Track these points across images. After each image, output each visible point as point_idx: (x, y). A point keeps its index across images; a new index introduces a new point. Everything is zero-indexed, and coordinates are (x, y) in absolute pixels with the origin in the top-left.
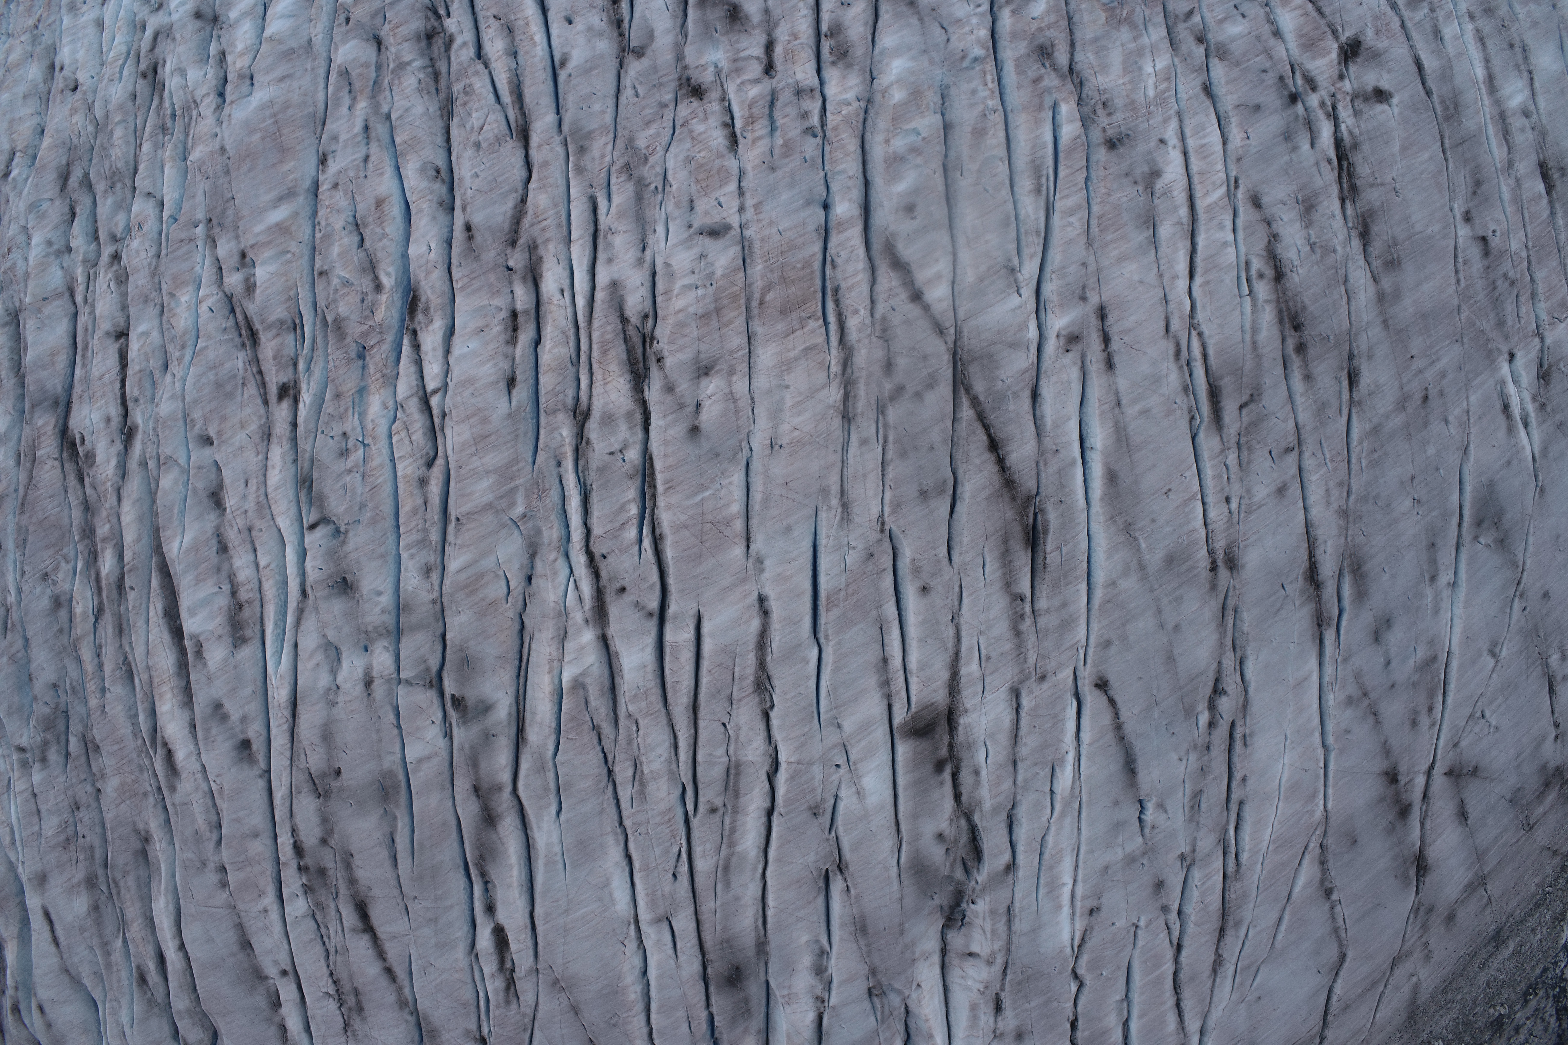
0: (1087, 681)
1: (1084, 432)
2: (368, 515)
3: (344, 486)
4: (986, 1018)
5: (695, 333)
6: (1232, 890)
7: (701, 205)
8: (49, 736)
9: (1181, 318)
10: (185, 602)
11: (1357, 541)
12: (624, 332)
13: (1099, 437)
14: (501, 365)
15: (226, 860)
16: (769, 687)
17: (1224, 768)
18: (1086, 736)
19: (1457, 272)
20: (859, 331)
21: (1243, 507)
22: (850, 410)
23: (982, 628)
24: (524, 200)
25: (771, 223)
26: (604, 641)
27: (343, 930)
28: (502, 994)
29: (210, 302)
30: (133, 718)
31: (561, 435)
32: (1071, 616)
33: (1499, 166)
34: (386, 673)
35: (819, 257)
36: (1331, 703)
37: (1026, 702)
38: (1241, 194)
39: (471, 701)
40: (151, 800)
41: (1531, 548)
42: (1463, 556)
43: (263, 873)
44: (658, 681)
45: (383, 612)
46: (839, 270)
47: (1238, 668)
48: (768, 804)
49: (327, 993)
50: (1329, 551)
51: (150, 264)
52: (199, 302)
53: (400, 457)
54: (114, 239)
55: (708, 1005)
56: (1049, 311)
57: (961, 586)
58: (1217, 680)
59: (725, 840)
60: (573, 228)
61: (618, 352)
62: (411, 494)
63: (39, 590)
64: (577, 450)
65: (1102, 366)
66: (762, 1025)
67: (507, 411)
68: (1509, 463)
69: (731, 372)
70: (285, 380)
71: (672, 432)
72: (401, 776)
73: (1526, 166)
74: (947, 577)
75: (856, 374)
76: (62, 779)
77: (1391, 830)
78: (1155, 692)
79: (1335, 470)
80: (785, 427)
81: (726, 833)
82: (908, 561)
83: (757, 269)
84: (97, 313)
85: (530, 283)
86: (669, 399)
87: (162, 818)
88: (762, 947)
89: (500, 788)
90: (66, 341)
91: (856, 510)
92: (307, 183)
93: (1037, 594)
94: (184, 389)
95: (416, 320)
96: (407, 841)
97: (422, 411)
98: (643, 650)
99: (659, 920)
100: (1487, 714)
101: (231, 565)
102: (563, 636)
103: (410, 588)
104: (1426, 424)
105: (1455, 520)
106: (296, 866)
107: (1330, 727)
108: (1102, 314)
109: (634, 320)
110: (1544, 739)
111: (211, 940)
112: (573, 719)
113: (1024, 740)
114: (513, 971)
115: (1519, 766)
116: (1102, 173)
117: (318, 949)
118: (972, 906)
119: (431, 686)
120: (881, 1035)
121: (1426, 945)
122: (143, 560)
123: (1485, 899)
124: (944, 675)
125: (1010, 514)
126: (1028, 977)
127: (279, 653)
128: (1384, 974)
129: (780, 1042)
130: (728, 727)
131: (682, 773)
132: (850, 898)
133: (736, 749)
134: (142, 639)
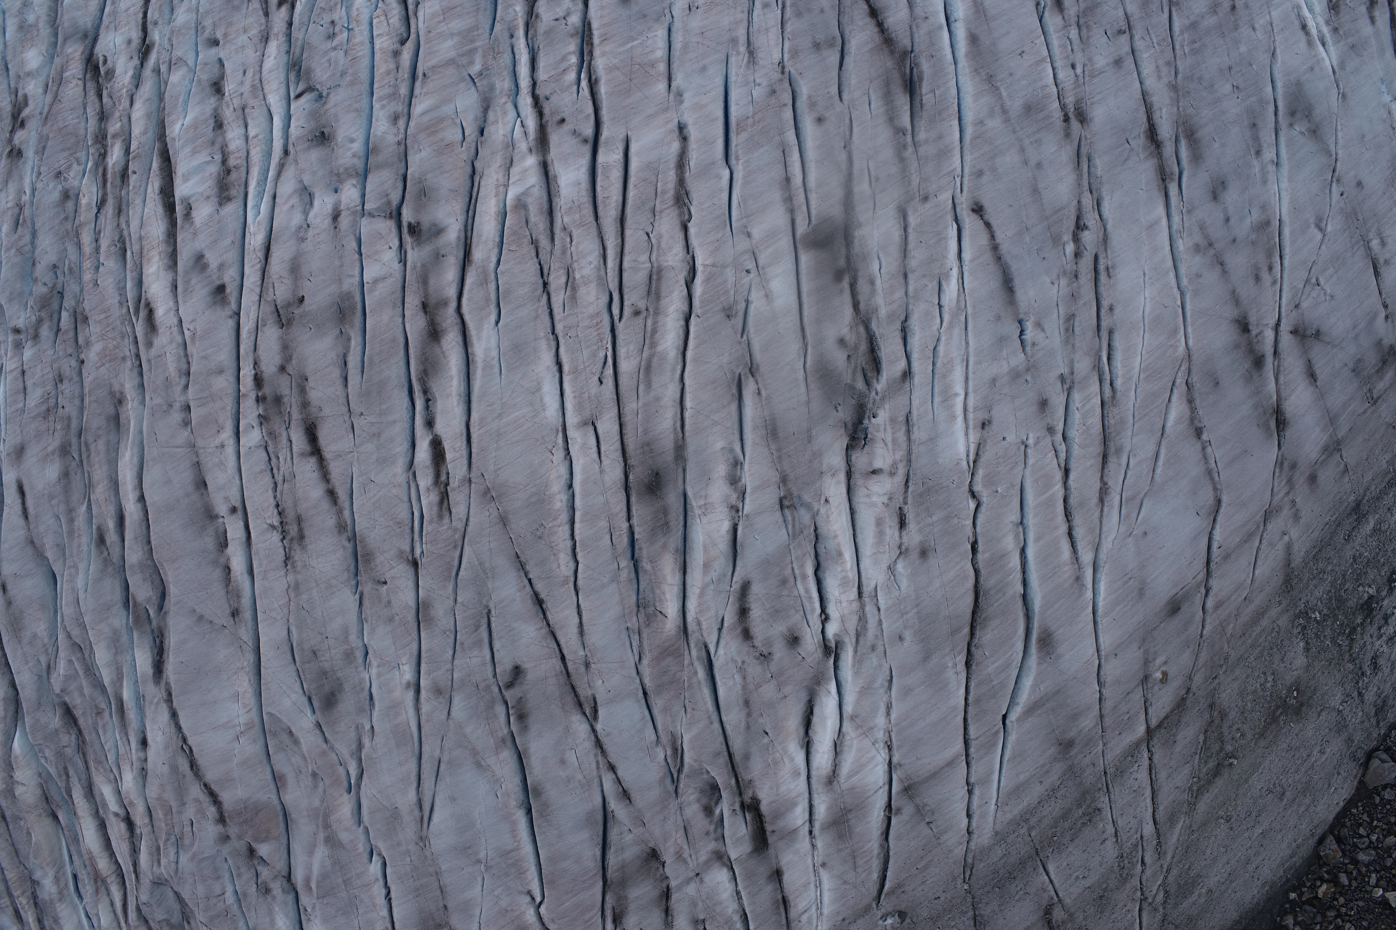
0: (964, 206)
1: (949, 12)
2: (348, 78)
3: (329, 61)
4: (891, 532)
6: (1110, 415)
8: (43, 314)
10: (182, 166)
11: (1188, 112)
13: (960, 11)
15: (191, 398)
16: (687, 201)
17: (1092, 295)
18: (966, 256)
21: (1086, 73)
23: (871, 153)
26: (545, 167)
27: (292, 458)
28: (435, 509)
30: (122, 290)
31: (515, 11)
32: (946, 148)
34: (353, 205)
36: (1181, 248)
37: (913, 220)
39: (425, 225)
40: (129, 364)
41: (1341, 142)
42: (1282, 138)
43: (223, 408)
44: (590, 197)
45: (354, 156)
47: (1096, 207)
48: (686, 308)
49: (272, 525)
50: (1164, 117)
53: (378, 35)
55: (629, 518)
57: (851, 121)
58: (1078, 218)
59: (647, 342)
62: (386, 61)
63: (51, 186)
64: (527, 25)
66: (680, 545)
68: (1312, 68)
72: (358, 298)
74: (839, 110)
76: (50, 352)
77: (1248, 379)
78: (1025, 219)
79: (1162, 51)
81: (648, 335)
82: (805, 97)
87: (137, 380)
88: (680, 449)
89: (445, 303)
91: (760, 55)
93: (917, 129)
96: (359, 358)
97: (399, 3)
98: (578, 169)
99: (585, 424)
100: (1322, 281)
101: (224, 138)
102: (509, 164)
103: (379, 133)
104: (1236, 27)
105: (1271, 108)
106: (254, 397)
107: (1183, 270)
110: (1375, 316)
111: (169, 482)
112: (514, 233)
113: (913, 253)
114: (447, 484)
115: (1356, 337)
117: (267, 479)
118: (873, 420)
119: (391, 217)
120: (792, 551)
121: (1293, 502)
122: (147, 147)
123: (1342, 466)
124: (839, 193)
125: (890, 64)
126: (929, 489)
127: (257, 207)
128: (1258, 527)
129: (697, 558)
130: (651, 236)
131: (610, 279)
132: (761, 401)
133: (658, 255)
134: (139, 214)
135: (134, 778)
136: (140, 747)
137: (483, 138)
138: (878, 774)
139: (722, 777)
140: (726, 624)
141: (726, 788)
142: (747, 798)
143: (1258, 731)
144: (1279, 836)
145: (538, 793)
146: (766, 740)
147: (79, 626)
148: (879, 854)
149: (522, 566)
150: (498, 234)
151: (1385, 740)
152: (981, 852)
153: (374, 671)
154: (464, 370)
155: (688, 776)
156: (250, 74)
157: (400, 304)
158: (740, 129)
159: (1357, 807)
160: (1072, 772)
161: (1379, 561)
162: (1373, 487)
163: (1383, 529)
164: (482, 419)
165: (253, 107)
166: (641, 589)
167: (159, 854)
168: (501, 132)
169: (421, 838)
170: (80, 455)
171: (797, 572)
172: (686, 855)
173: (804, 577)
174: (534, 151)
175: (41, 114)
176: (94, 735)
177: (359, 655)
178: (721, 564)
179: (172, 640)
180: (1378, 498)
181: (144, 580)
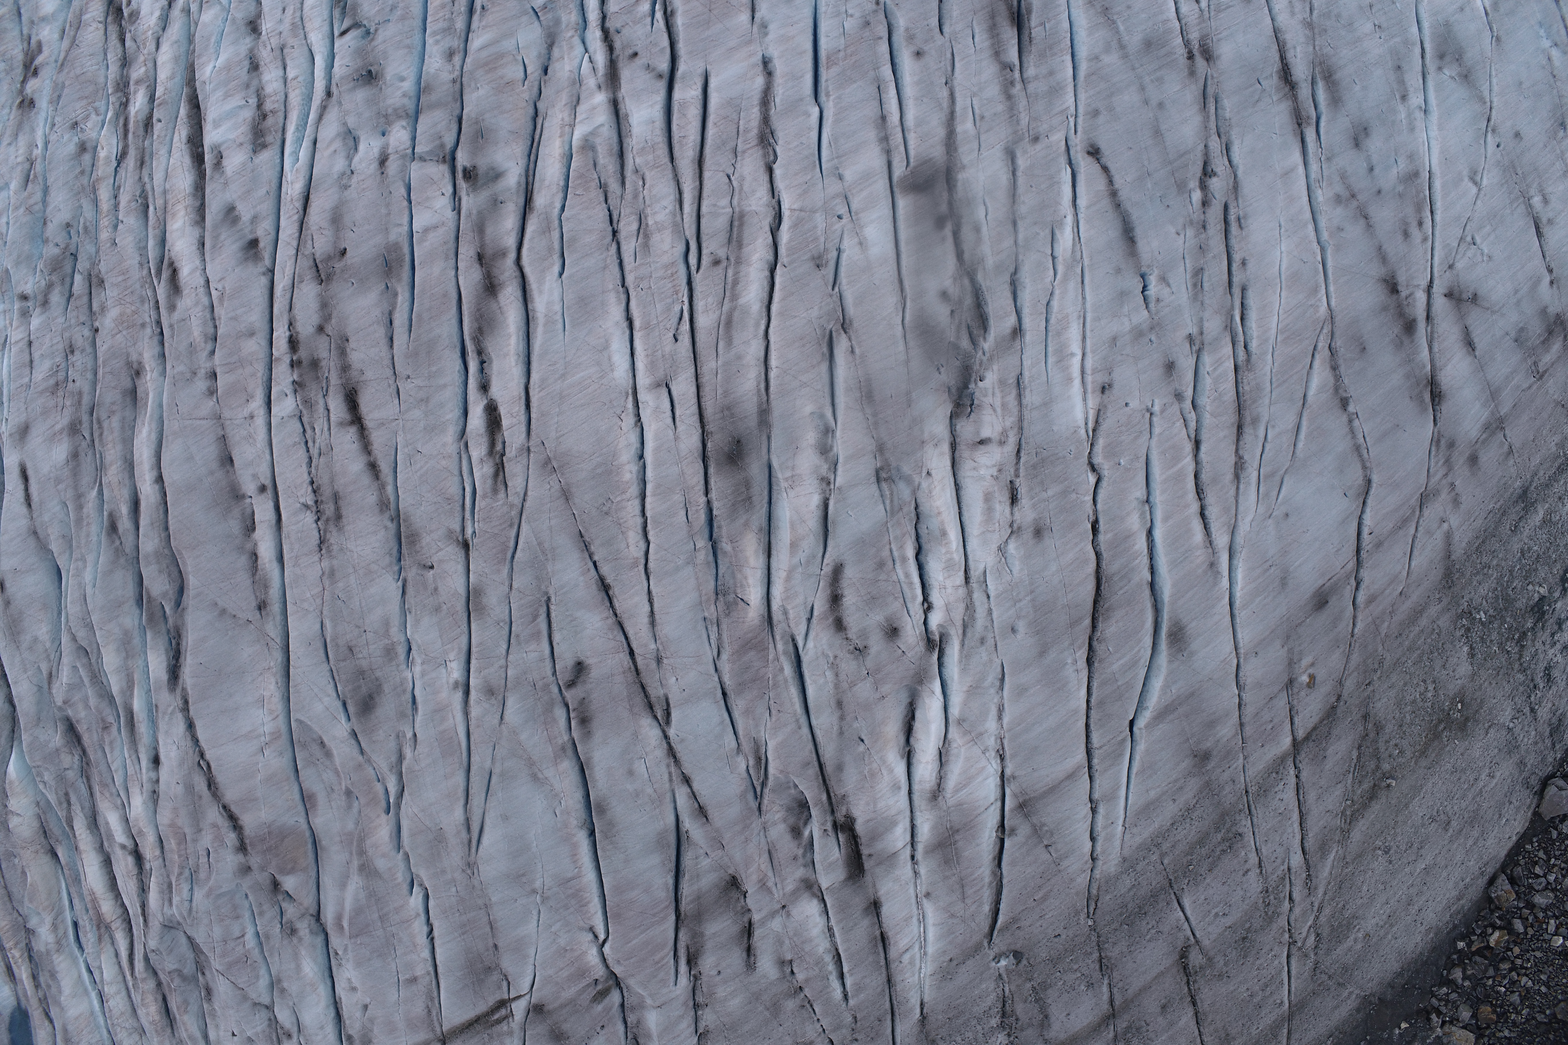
0: (1079, 148)
2: (399, 13)
4: (1002, 508)
6: (1245, 381)
8: (54, 278)
10: (212, 111)
11: (1325, 51)
15: (217, 364)
16: (772, 141)
17: (1223, 248)
18: (1082, 202)
21: (1212, 7)
23: (975, 89)
26: (615, 105)
27: (329, 429)
28: (490, 482)
30: (143, 250)
32: (1058, 84)
34: (402, 147)
36: (1321, 199)
37: (1021, 162)
39: (482, 168)
40: (148, 331)
41: (1496, 88)
42: (1430, 83)
43: (253, 375)
44: (666, 140)
45: (404, 95)
47: (1225, 152)
48: (771, 258)
49: (305, 505)
50: (1299, 56)
55: (707, 493)
57: (953, 55)
58: (1206, 164)
59: (728, 294)
63: (66, 138)
66: (764, 524)
68: (1462, 9)
72: (406, 250)
74: (940, 43)
76: (61, 320)
77: (1399, 345)
78: (1146, 163)
81: (729, 287)
82: (902, 29)
87: (157, 350)
88: (764, 413)
89: (504, 254)
93: (1025, 65)
96: (406, 316)
98: (652, 106)
100: (1478, 240)
101: (260, 81)
102: (576, 101)
103: (432, 71)
105: (1418, 50)
106: (288, 361)
107: (1323, 223)
110: (1539, 280)
111: (190, 458)
112: (581, 176)
113: (1022, 198)
114: (503, 455)
115: (1518, 303)
117: (302, 453)
118: (980, 384)
119: (444, 161)
120: (891, 530)
121: (1452, 485)
122: (174, 94)
123: (1506, 447)
124: (941, 132)
126: (1043, 460)
127: (296, 154)
128: (1414, 512)
129: (783, 537)
130: (733, 178)
131: (686, 226)
132: (855, 360)
133: (740, 199)
134: (164, 165)
135: (144, 803)
136: (151, 765)
137: (547, 77)
138: (989, 787)
139: (811, 792)
140: (816, 613)
141: (816, 805)
142: (840, 817)
143: (1418, 747)
144: (1445, 874)
145: (602, 811)
146: (862, 748)
147: (86, 626)
148: (991, 883)
149: (586, 546)
150: (562, 178)
151: (1561, 766)
152: (1107, 882)
153: (417, 669)
154: (524, 328)
155: (773, 791)
156: (289, 11)
157: (452, 256)
158: (831, 63)
159: (1532, 843)
160: (1209, 789)
161: (1550, 557)
162: (1542, 472)
163: (1553, 519)
164: (543, 380)
165: (293, 47)
166: (720, 574)
167: (171, 892)
168: (567, 68)
169: (469, 864)
170: (92, 434)
171: (896, 554)
172: (770, 884)
173: (904, 559)
174: (603, 88)
175: (56, 61)
176: (100, 753)
177: (401, 651)
178: (810, 543)
179: (190, 639)
180: (1547, 485)
181: (160, 572)
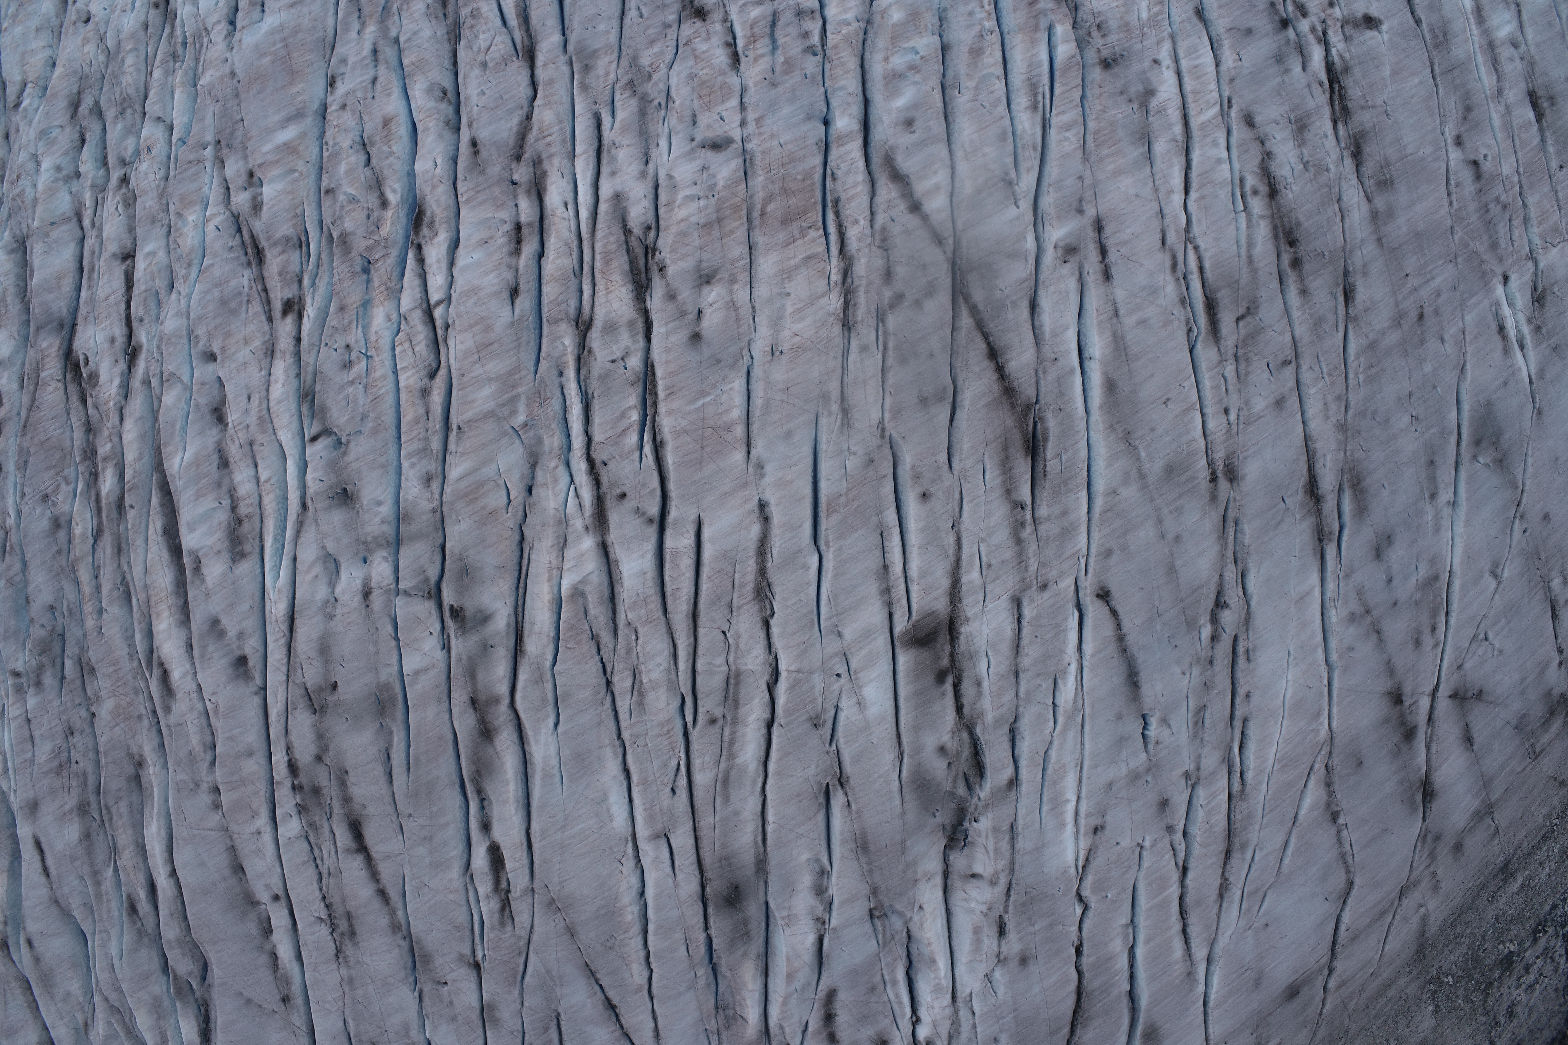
0: (1088, 591)
1: (1083, 343)
2: (370, 425)
3: (347, 398)
4: (990, 941)
5: (697, 242)
6: (1238, 810)
7: (704, 120)
8: (44, 660)
9: (1177, 231)
10: (185, 517)
11: (1356, 456)
12: (627, 243)
13: (1097, 346)
14: (505, 275)
15: (219, 779)
16: (769, 594)
17: (1228, 683)
18: (1088, 648)
19: (1449, 194)
20: (859, 240)
21: (1241, 418)
22: (850, 318)
23: (983, 535)
24: (529, 117)
25: (772, 136)
26: (604, 548)
27: (336, 852)
28: (496, 916)
29: (216, 221)
30: (130, 639)
31: (564, 344)
32: (1071, 524)
33: (1488, 93)
34: (385, 583)
35: (820, 170)
36: (1334, 619)
37: (1028, 612)
38: (1234, 113)
39: (469, 611)
40: (146, 723)
41: (1530, 469)
42: (1463, 475)
43: (256, 793)
44: (658, 589)
45: (383, 522)
46: (839, 182)
47: (1240, 581)
48: (767, 715)
49: (319, 918)
50: (1328, 465)
51: (158, 186)
52: (206, 221)
53: (402, 369)
54: (123, 162)
55: (706, 927)
56: (1046, 223)
57: (961, 493)
58: (1219, 594)
59: (724, 753)
60: (577, 143)
61: (621, 262)
62: (413, 405)
63: (38, 511)
64: (579, 360)
65: (1100, 277)
66: (762, 950)
67: (510, 319)
68: (1505, 383)
69: (733, 281)
70: (290, 296)
71: (673, 339)
72: (398, 689)
73: (1515, 93)
74: (947, 484)
75: (856, 283)
76: (57, 703)
77: (1396, 753)
78: (1157, 604)
79: (1333, 384)
80: (786, 334)
81: (725, 745)
82: (908, 467)
83: (759, 181)
84: (105, 235)
85: (534, 197)
86: (671, 307)
87: (156, 741)
88: (761, 865)
89: (497, 700)
90: (73, 265)
91: (856, 415)
92: (316, 105)
93: (1038, 502)
94: (189, 306)
95: (421, 234)
96: (403, 755)
97: (425, 323)
98: (643, 556)
99: (657, 837)
100: (1491, 636)
101: (232, 480)
102: (563, 544)
103: (411, 498)
104: (1422, 342)
105: (1454, 439)
106: (290, 785)
107: (1333, 643)
108: (1099, 226)
109: (637, 231)
110: (1548, 664)
111: (202, 864)
112: (572, 627)
113: (1026, 650)
114: (508, 891)
115: (1523, 692)
116: (1097, 91)
117: (311, 871)
118: (974, 824)
119: (430, 597)
120: (883, 959)
121: (1434, 874)
122: (144, 478)
123: (1493, 829)
124: (945, 583)
125: (1010, 422)
126: (1032, 899)
127: (278, 568)
128: (1393, 903)
129: (780, 967)
130: (728, 635)
131: (681, 683)
132: (850, 813)
133: (736, 658)
134: (141, 558)
137: (532, 500)
140: (810, 1029)
149: (593, 974)
150: (553, 626)
154: (521, 770)
156: (255, 401)
157: (445, 699)
158: (831, 510)
161: (1524, 916)
162: (1525, 844)
163: (1531, 884)
164: (544, 831)
165: (263, 444)
166: (720, 991)
168: (552, 504)
170: (101, 817)
171: (887, 978)
173: (895, 982)
174: (591, 530)
178: (805, 974)
179: (220, 1016)
180: (1529, 855)
181: (183, 955)
